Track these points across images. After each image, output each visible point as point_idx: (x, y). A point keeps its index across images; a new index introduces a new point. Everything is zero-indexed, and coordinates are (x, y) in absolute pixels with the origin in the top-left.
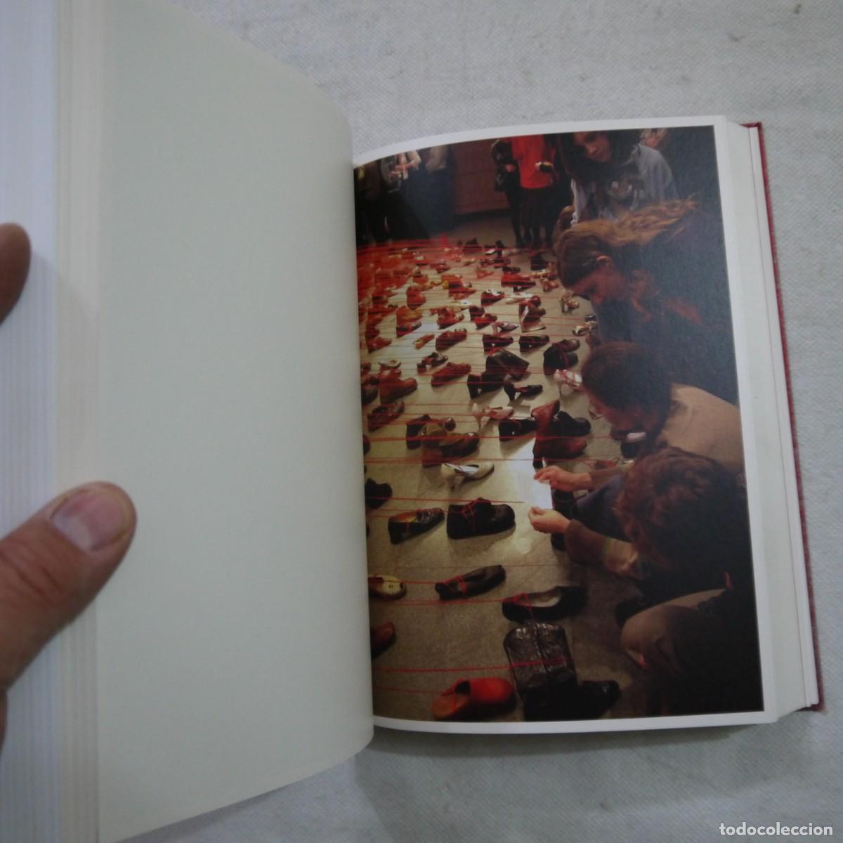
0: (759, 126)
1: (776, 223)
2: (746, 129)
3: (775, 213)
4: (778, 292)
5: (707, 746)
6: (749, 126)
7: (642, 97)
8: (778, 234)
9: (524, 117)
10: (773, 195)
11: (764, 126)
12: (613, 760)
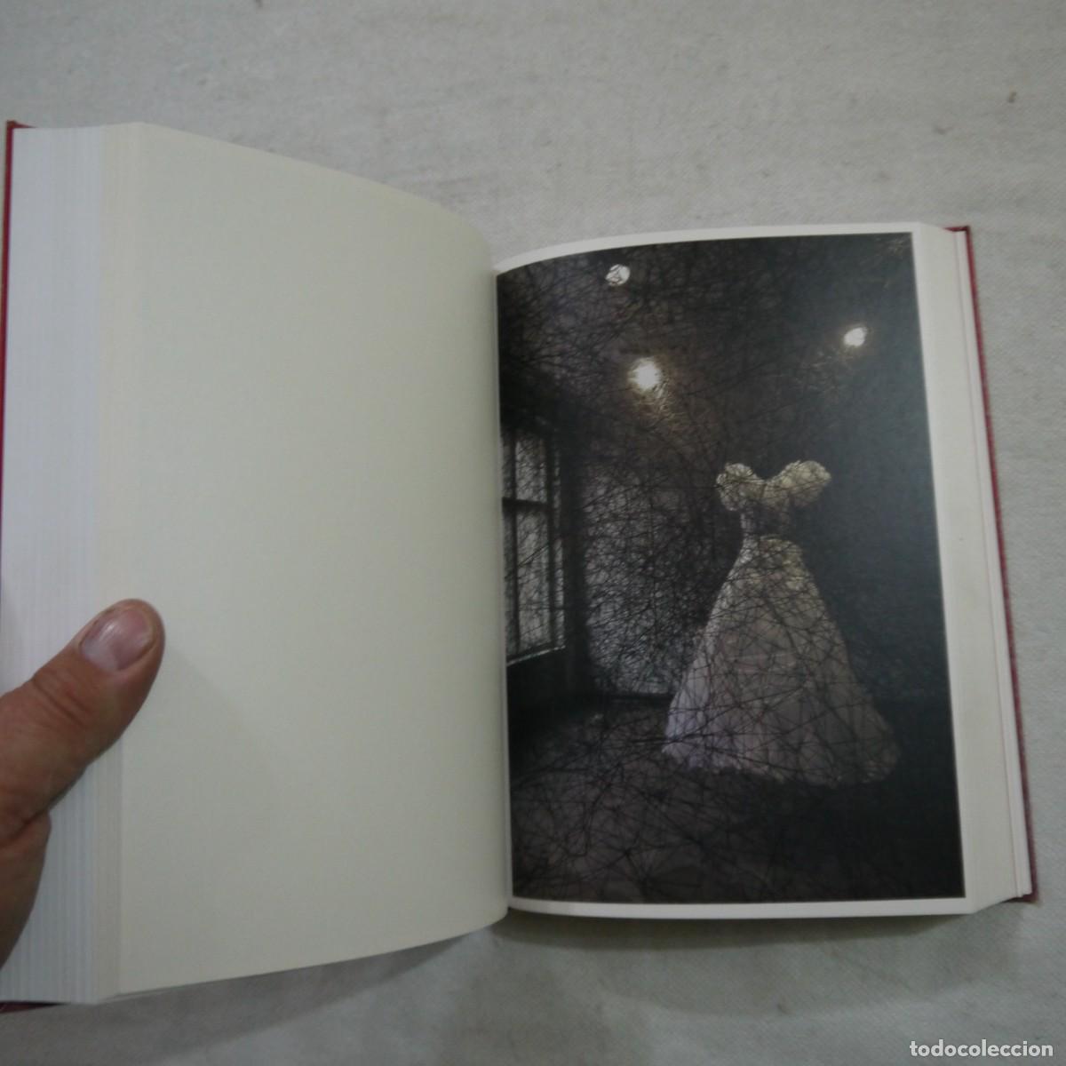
0: (966, 229)
1: (987, 341)
2: (950, 234)
3: (985, 328)
4: (988, 419)
5: (902, 941)
6: (955, 230)
8: (988, 353)
10: (983, 308)
11: (974, 229)
12: (793, 956)
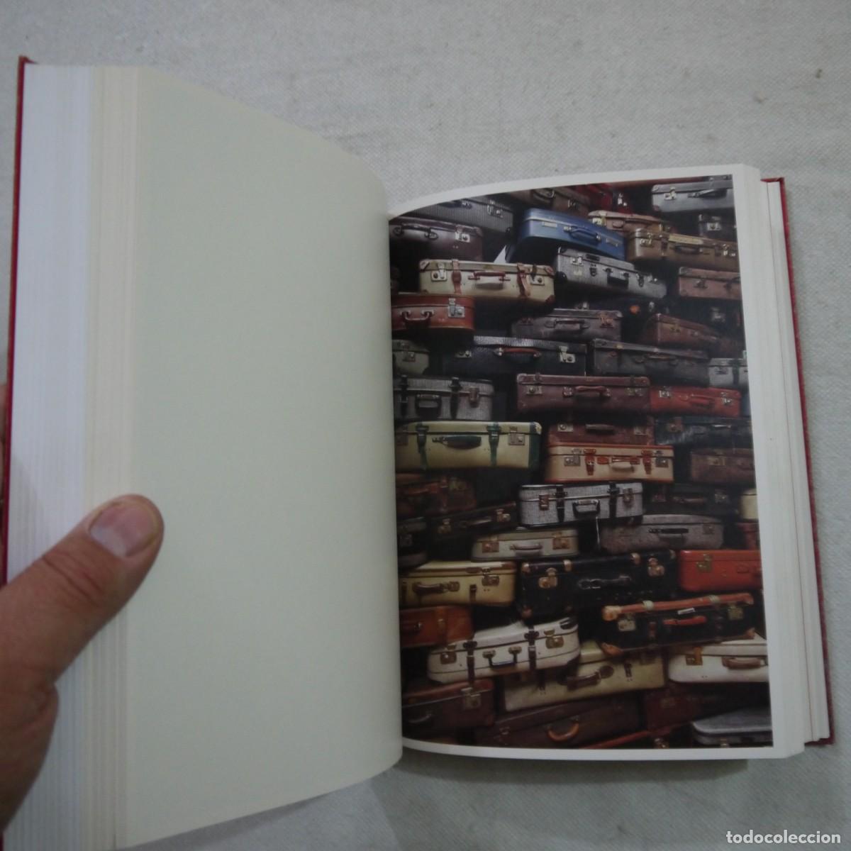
0: (781, 181)
6: (767, 181)
7: (669, 153)
9: (556, 170)
